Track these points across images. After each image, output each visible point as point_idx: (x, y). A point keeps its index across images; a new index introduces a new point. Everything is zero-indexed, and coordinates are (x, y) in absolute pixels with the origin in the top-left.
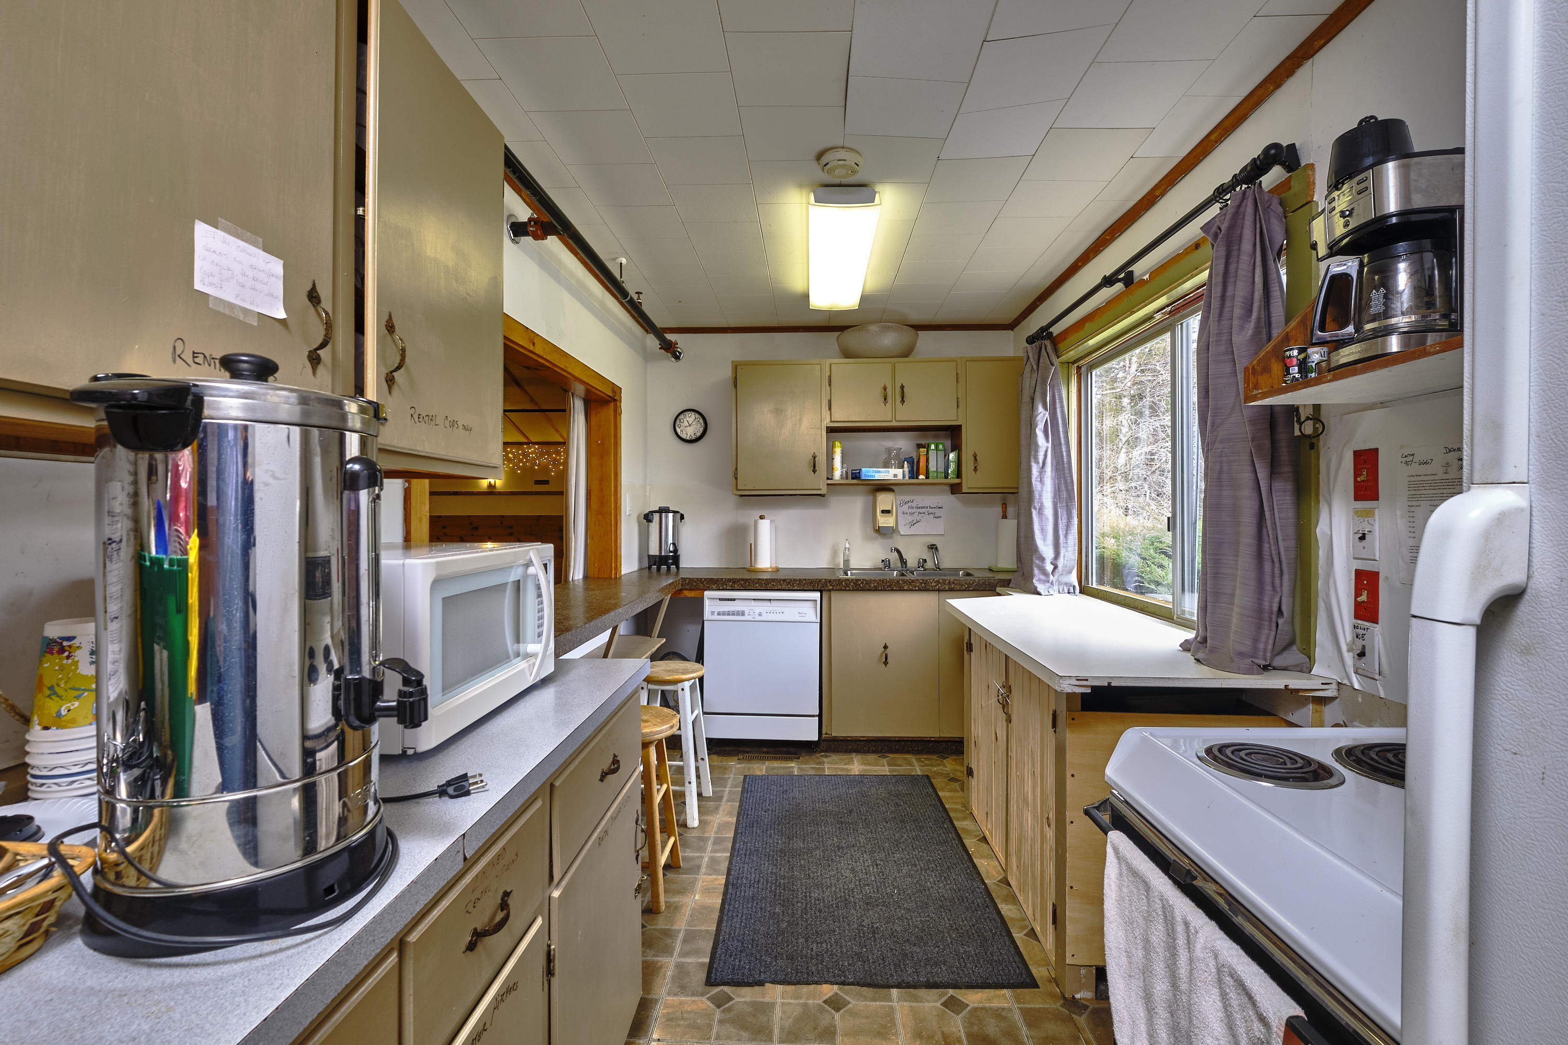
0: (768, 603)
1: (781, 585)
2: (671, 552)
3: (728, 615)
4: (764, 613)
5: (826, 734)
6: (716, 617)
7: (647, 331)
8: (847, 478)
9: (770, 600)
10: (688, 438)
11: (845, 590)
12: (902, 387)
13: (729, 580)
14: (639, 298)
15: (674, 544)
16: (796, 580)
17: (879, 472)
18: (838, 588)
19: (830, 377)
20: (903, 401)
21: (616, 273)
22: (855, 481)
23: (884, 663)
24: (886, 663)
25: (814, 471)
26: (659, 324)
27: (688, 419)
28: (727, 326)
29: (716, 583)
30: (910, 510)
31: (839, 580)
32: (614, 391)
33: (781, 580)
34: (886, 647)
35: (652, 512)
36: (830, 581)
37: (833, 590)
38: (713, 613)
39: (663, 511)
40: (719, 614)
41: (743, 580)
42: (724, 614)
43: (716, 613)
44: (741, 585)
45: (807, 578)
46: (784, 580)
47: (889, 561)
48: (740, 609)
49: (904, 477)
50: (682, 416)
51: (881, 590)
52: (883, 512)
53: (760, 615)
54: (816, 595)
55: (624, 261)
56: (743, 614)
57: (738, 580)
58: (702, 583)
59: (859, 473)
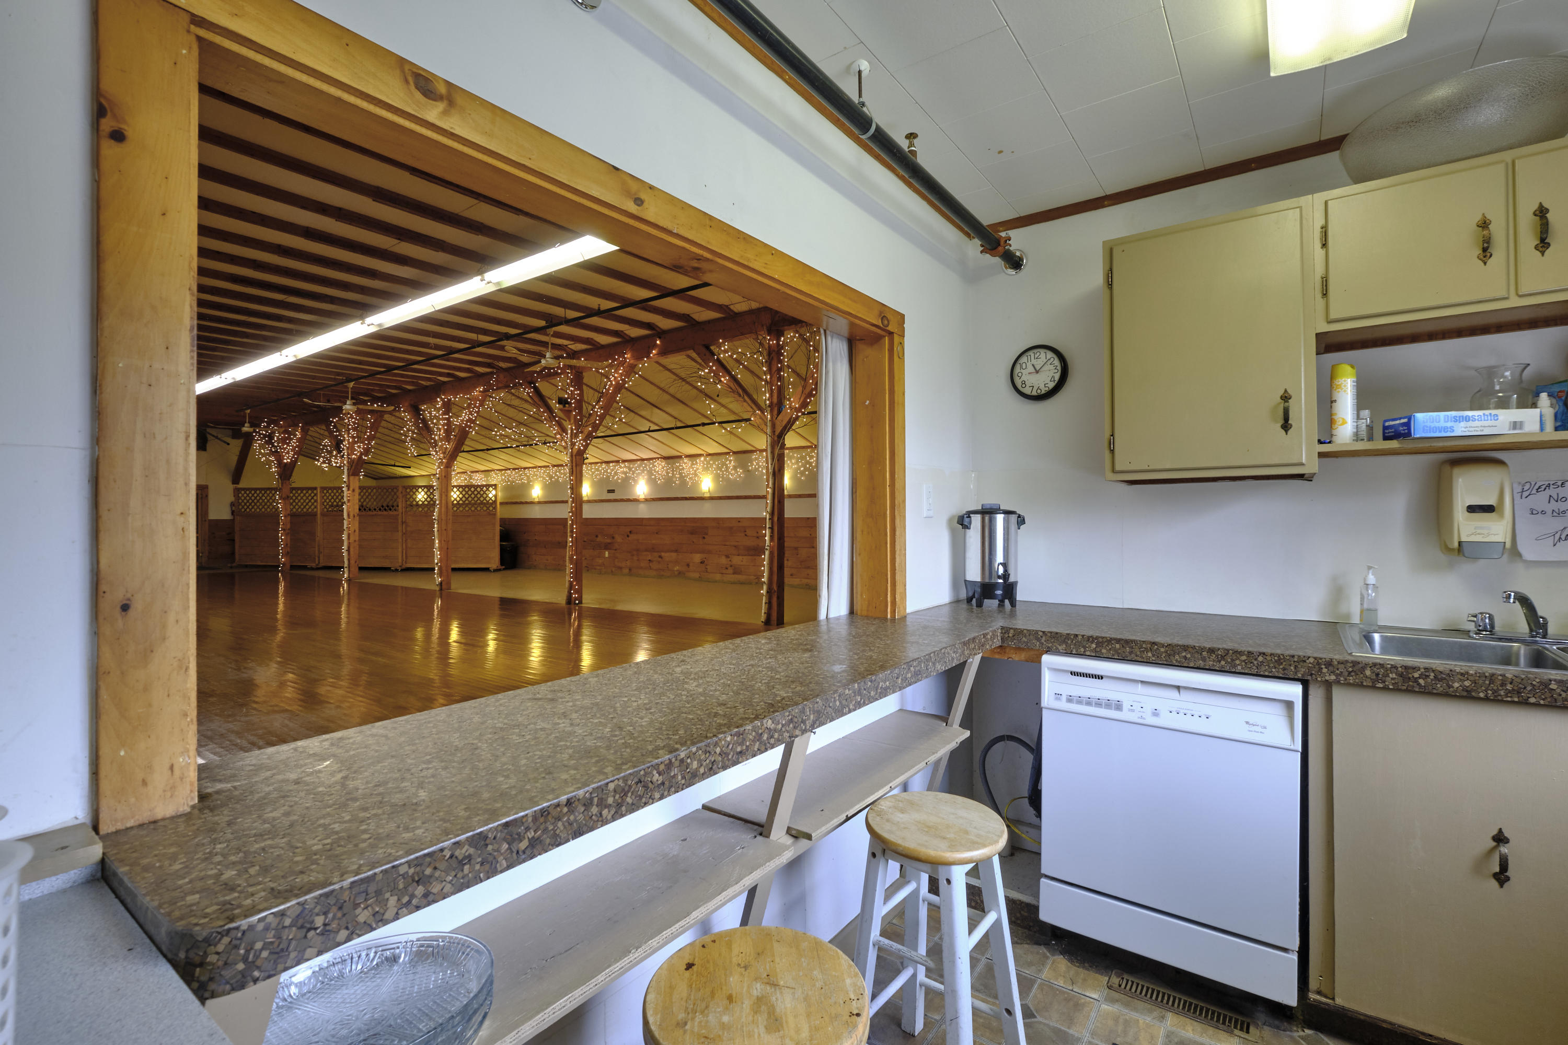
0: (1174, 694)
1: (1204, 659)
2: (999, 577)
3: (1089, 703)
4: (1164, 713)
5: (1319, 993)
6: (1063, 705)
7: (968, 235)
8: (1371, 438)
9: (1178, 688)
10: (1034, 393)
11: (1374, 687)
12: (1542, 212)
13: (1090, 639)
14: (911, 145)
15: (1005, 565)
16: (1241, 653)
17: (1467, 419)
18: (1351, 680)
19: (1325, 230)
20: (1543, 244)
21: (849, 89)
22: (1394, 444)
23: (1496, 876)
24: (1502, 877)
25: (1286, 426)
26: (986, 218)
27: (1034, 362)
28: (1101, 194)
29: (1064, 642)
30: (1554, 505)
31: (1355, 663)
32: (883, 318)
33: (1202, 649)
34: (1500, 839)
35: (969, 514)
36: (1329, 664)
37: (1338, 682)
38: (1058, 695)
39: (988, 512)
40: (1070, 699)
41: (1118, 641)
42: (1080, 701)
43: (1064, 698)
44: (1116, 651)
45: (1268, 651)
46: (1211, 651)
47: (1491, 618)
48: (1113, 696)
49: (1542, 428)
50: (1024, 359)
51: (1486, 699)
52: (1472, 509)
53: (1156, 713)
54: (1294, 691)
55: (865, 66)
56: (1119, 706)
57: (1110, 641)
58: (1038, 639)
59: (1408, 425)
